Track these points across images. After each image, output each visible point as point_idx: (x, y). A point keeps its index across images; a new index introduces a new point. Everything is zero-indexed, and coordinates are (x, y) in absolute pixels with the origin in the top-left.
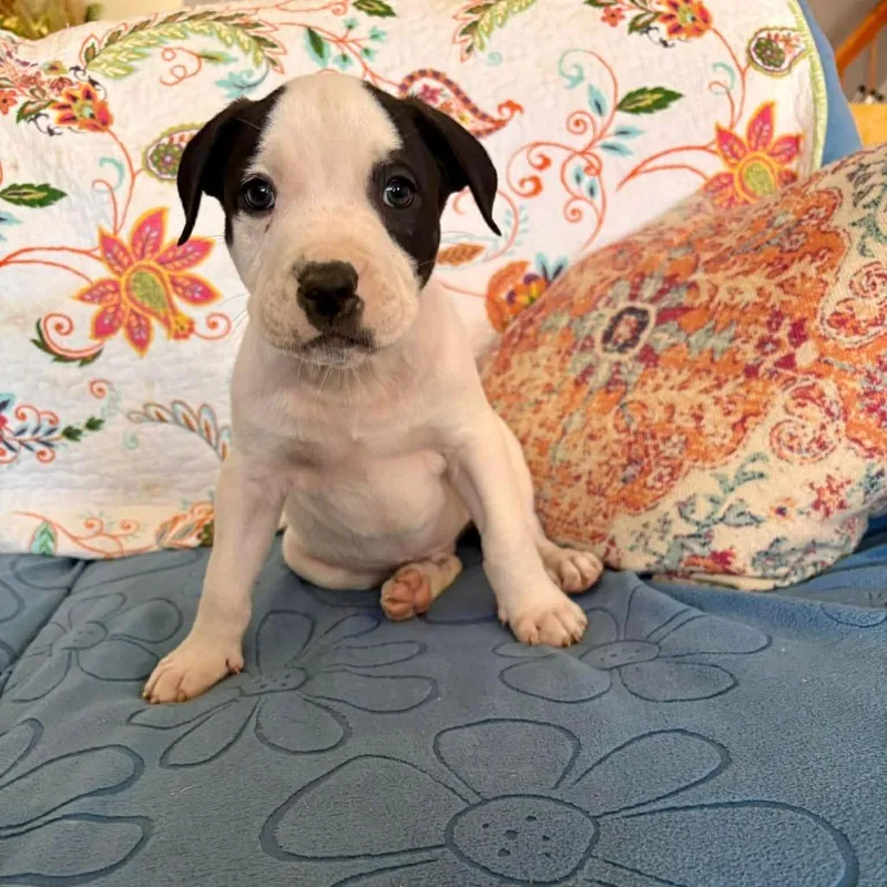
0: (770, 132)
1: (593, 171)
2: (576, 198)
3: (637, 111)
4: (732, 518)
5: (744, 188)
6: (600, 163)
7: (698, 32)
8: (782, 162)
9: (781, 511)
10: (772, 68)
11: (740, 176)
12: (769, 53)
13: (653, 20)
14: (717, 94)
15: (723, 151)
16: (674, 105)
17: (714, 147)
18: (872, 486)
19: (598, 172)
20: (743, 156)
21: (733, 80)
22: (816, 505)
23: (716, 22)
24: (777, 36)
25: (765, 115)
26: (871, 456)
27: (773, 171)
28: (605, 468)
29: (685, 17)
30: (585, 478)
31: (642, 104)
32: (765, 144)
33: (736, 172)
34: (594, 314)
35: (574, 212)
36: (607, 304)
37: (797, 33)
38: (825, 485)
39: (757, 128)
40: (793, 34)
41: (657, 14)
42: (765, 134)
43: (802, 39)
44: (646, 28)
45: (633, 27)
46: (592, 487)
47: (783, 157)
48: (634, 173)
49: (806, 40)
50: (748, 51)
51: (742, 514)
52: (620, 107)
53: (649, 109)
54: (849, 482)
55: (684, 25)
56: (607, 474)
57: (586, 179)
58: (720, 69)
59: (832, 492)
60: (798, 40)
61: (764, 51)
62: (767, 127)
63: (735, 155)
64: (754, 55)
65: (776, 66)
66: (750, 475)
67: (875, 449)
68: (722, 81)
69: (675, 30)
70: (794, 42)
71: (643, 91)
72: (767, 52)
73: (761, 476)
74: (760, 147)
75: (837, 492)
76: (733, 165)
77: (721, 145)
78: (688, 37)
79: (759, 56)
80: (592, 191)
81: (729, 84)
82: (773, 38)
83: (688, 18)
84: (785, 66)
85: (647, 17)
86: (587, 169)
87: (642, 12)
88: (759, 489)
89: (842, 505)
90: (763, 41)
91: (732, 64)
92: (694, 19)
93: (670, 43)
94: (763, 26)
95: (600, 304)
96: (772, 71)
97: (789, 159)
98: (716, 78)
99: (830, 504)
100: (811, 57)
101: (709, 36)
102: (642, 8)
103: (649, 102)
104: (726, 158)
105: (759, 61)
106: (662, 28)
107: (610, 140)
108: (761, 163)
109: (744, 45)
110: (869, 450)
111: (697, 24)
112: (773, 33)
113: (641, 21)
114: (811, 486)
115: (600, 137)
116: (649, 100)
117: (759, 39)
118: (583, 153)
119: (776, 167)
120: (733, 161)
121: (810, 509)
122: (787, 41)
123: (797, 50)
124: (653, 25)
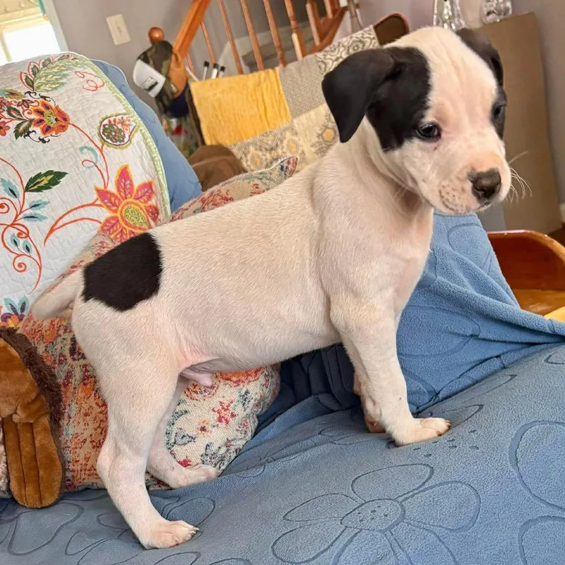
0: (131, 185)
1: (24, 235)
2: (19, 256)
3: (39, 190)
4: (180, 441)
5: (126, 223)
6: (26, 228)
7: (63, 128)
8: (145, 202)
9: (203, 429)
10: (118, 143)
11: (122, 216)
12: (113, 133)
13: (29, 126)
14: (89, 167)
15: (105, 203)
16: (62, 180)
17: (98, 202)
18: (245, 400)
19: (27, 235)
20: (119, 204)
21: (96, 156)
22: (220, 420)
23: (72, 119)
24: (115, 121)
25: (124, 174)
26: (238, 385)
27: (141, 209)
28: (99, 430)
29: (51, 120)
30: (89, 440)
31: (42, 184)
32: (131, 193)
33: (118, 215)
34: (59, 340)
35: (20, 265)
36: (65, 331)
37: (127, 116)
38: (220, 408)
39: (122, 184)
40: (125, 117)
41: (31, 121)
42: (128, 186)
43: (132, 119)
44: (27, 133)
45: (17, 134)
46: (94, 444)
47: (145, 198)
48: (52, 230)
49: (135, 119)
50: (100, 135)
51: (184, 436)
52: (27, 189)
53: (47, 187)
54: (232, 402)
55: (52, 126)
56: (101, 433)
57: (21, 242)
58: (85, 150)
59: (225, 410)
60: (129, 120)
61: (110, 133)
62: (128, 182)
63: (114, 205)
64: (105, 138)
65: (121, 141)
66: (180, 413)
67: (239, 381)
68: (89, 159)
69: (47, 130)
70: (127, 123)
71: (39, 176)
72: (112, 133)
73: (186, 412)
74: (129, 196)
75: (228, 409)
76: (115, 211)
77: (102, 200)
78: (57, 133)
79: (108, 137)
80: (28, 249)
81: (94, 161)
82: (113, 123)
83: (53, 119)
84: (126, 140)
85: (25, 125)
86: (19, 235)
87: (20, 122)
88: (188, 420)
89: (233, 415)
90: (107, 127)
91: (92, 145)
92: (56, 120)
93: (46, 139)
94: (104, 116)
95: (61, 332)
96: (119, 145)
97: (149, 198)
98: (85, 157)
99: (226, 417)
100: (141, 131)
101: (70, 129)
102: (19, 119)
103: (46, 182)
104: (109, 207)
105: (109, 141)
106: (38, 131)
107: (28, 213)
108: (132, 205)
109: (96, 132)
110: (236, 382)
111: (60, 123)
112: (112, 119)
113: (21, 129)
114: (213, 410)
115: (21, 212)
116: (45, 181)
117: (104, 126)
118: (12, 225)
119: (142, 206)
120: (114, 208)
121: (218, 423)
122: (122, 123)
123: (131, 128)
124: (30, 130)
